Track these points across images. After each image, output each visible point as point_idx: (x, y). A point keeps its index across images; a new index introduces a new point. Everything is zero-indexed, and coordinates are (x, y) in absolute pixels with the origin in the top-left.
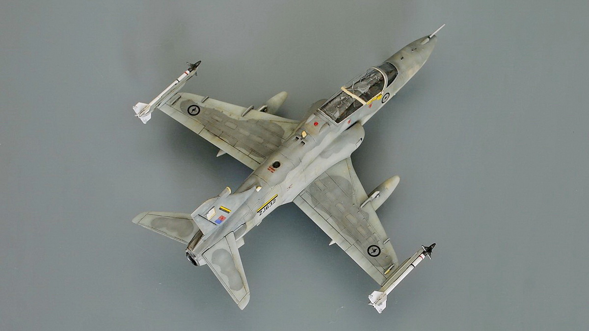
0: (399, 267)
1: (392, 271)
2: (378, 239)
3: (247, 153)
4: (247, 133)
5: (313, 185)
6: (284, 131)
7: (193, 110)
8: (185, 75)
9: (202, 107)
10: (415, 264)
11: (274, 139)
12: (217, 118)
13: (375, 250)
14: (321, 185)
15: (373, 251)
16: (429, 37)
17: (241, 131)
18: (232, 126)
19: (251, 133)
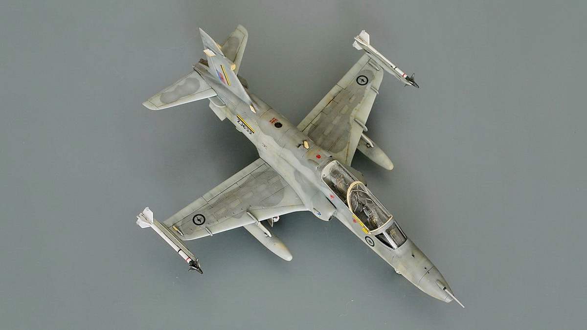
0: (180, 240)
1: (176, 234)
2: (212, 224)
3: (313, 123)
4: (335, 122)
5: (275, 174)
6: (336, 153)
7: (363, 80)
8: (402, 73)
9: (366, 87)
10: (181, 253)
11: (327, 144)
12: (353, 98)
13: (200, 221)
14: (274, 180)
15: (199, 219)
16: (445, 288)
17: (338, 118)
18: (344, 111)
19: (335, 125)
